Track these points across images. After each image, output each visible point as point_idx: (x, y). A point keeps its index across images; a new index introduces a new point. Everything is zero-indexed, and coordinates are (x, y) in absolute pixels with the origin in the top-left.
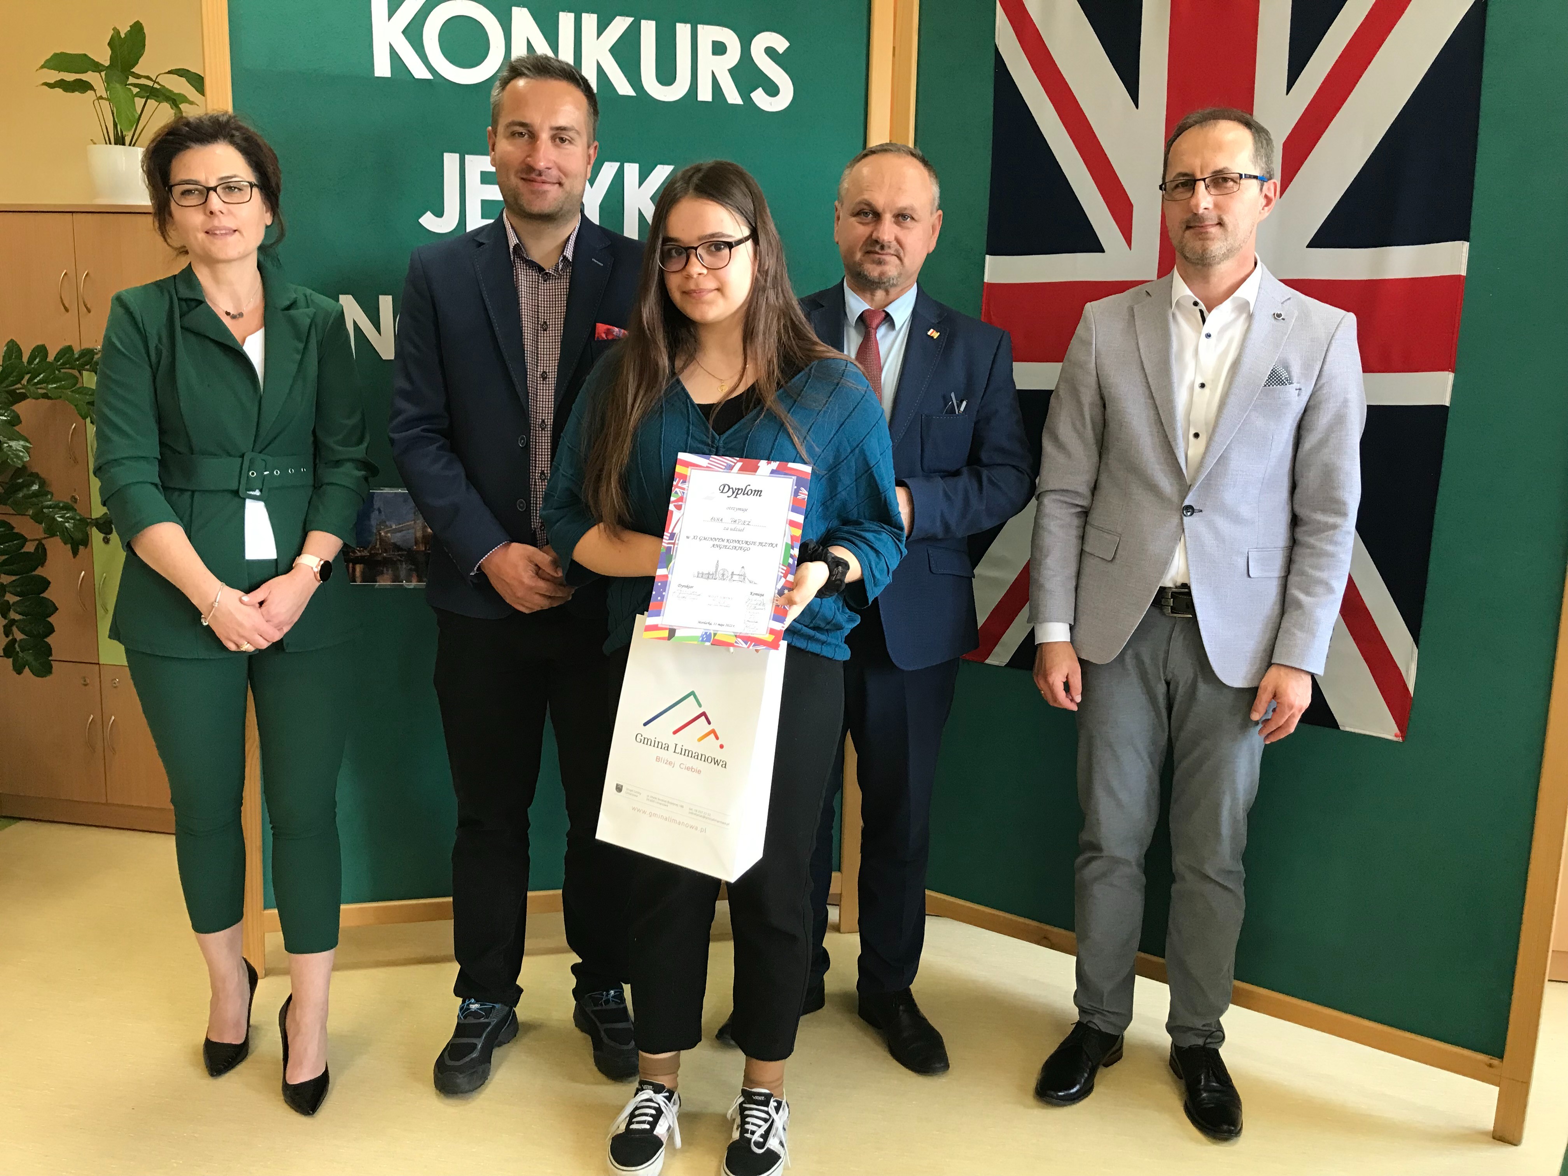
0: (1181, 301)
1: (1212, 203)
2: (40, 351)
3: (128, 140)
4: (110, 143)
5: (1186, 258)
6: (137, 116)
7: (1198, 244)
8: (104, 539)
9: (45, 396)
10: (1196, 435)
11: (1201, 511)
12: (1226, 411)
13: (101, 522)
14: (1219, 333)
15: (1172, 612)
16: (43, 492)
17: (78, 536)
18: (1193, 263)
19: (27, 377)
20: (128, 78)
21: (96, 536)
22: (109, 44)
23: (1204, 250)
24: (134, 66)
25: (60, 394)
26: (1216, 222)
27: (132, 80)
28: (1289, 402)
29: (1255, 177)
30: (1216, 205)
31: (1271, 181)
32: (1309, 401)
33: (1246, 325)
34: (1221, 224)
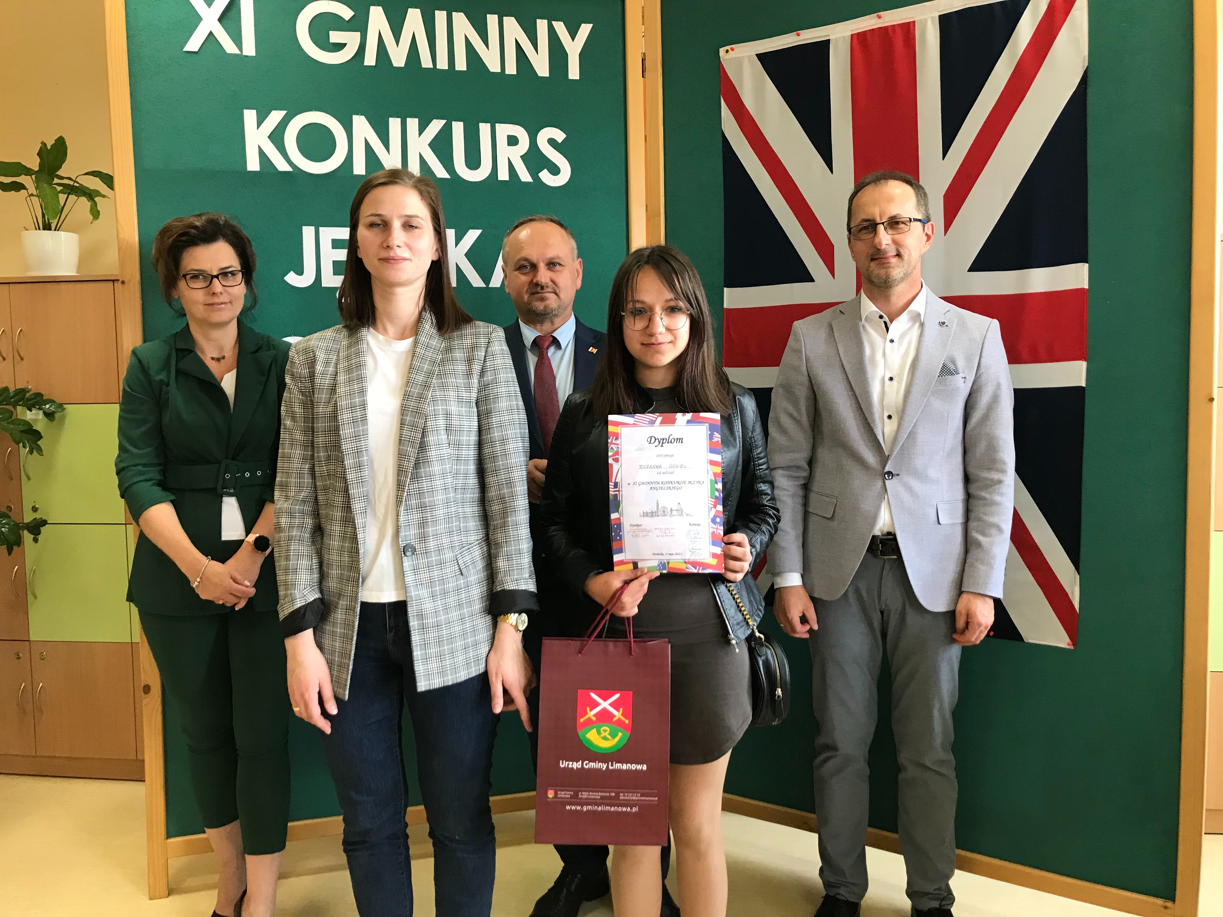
0: (869, 316)
1: (891, 240)
5: (872, 282)
7: (882, 272)
8: (34, 540)
10: (890, 417)
11: (899, 475)
12: (911, 397)
13: (31, 525)
14: (900, 338)
15: (881, 555)
17: (12, 538)
18: (877, 286)
20: (53, 179)
21: (27, 537)
23: (887, 276)
26: (895, 254)
27: (56, 181)
28: (958, 388)
29: (920, 220)
30: (895, 242)
31: (930, 223)
32: (972, 387)
33: (920, 331)
34: (899, 255)
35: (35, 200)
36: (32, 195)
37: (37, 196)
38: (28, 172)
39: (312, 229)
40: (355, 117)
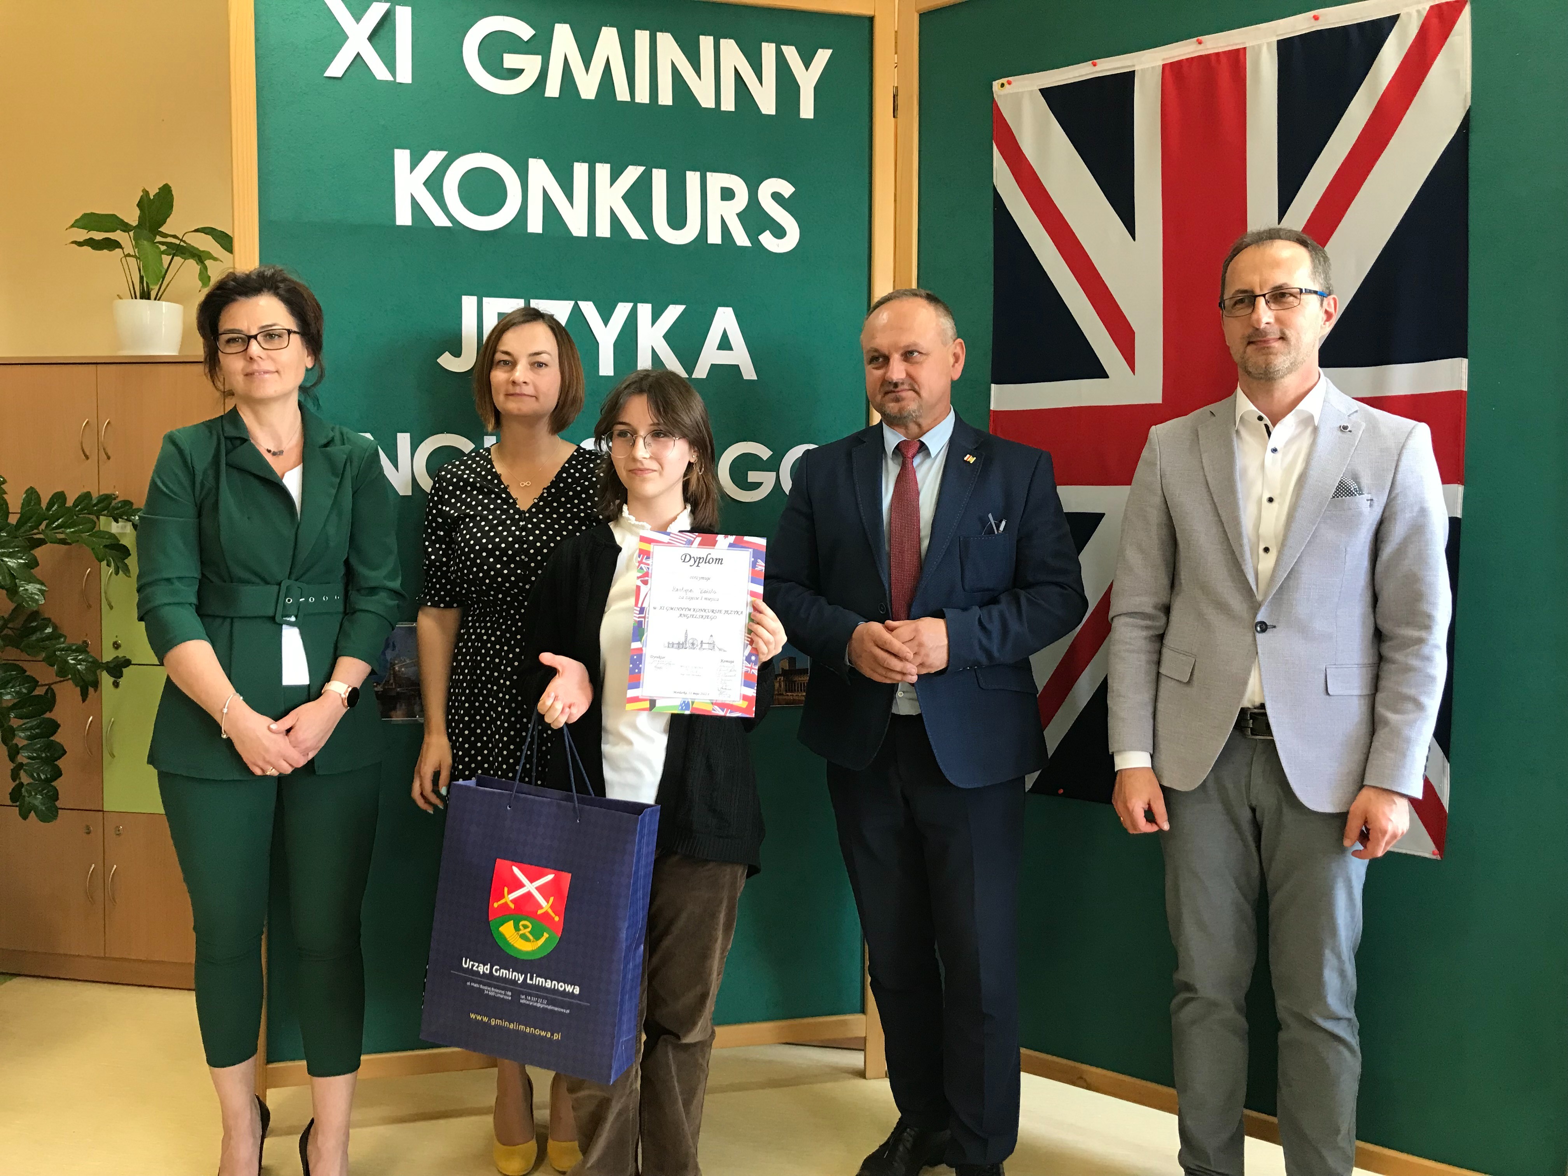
0: (1246, 417)
1: (1273, 317)
2: (59, 497)
3: (153, 294)
4: (136, 298)
5: (1249, 373)
6: (164, 271)
7: (1261, 360)
8: (114, 683)
9: (63, 542)
10: (1266, 550)
11: (1275, 627)
12: (1295, 526)
13: (112, 665)
14: (1285, 447)
15: (1252, 734)
16: (56, 635)
17: (90, 678)
18: (1255, 378)
19: (45, 523)
20: (156, 237)
21: (106, 679)
22: (138, 205)
23: (1268, 365)
24: (160, 226)
25: (77, 539)
26: (1278, 337)
27: (159, 239)
28: (1360, 514)
29: (1316, 292)
30: (1278, 320)
31: (1332, 296)
32: (1383, 512)
33: (1312, 439)
34: (1283, 338)
35: (132, 261)
36: (129, 255)
37: (135, 256)
38: (125, 227)
39: (474, 299)
40: (532, 161)
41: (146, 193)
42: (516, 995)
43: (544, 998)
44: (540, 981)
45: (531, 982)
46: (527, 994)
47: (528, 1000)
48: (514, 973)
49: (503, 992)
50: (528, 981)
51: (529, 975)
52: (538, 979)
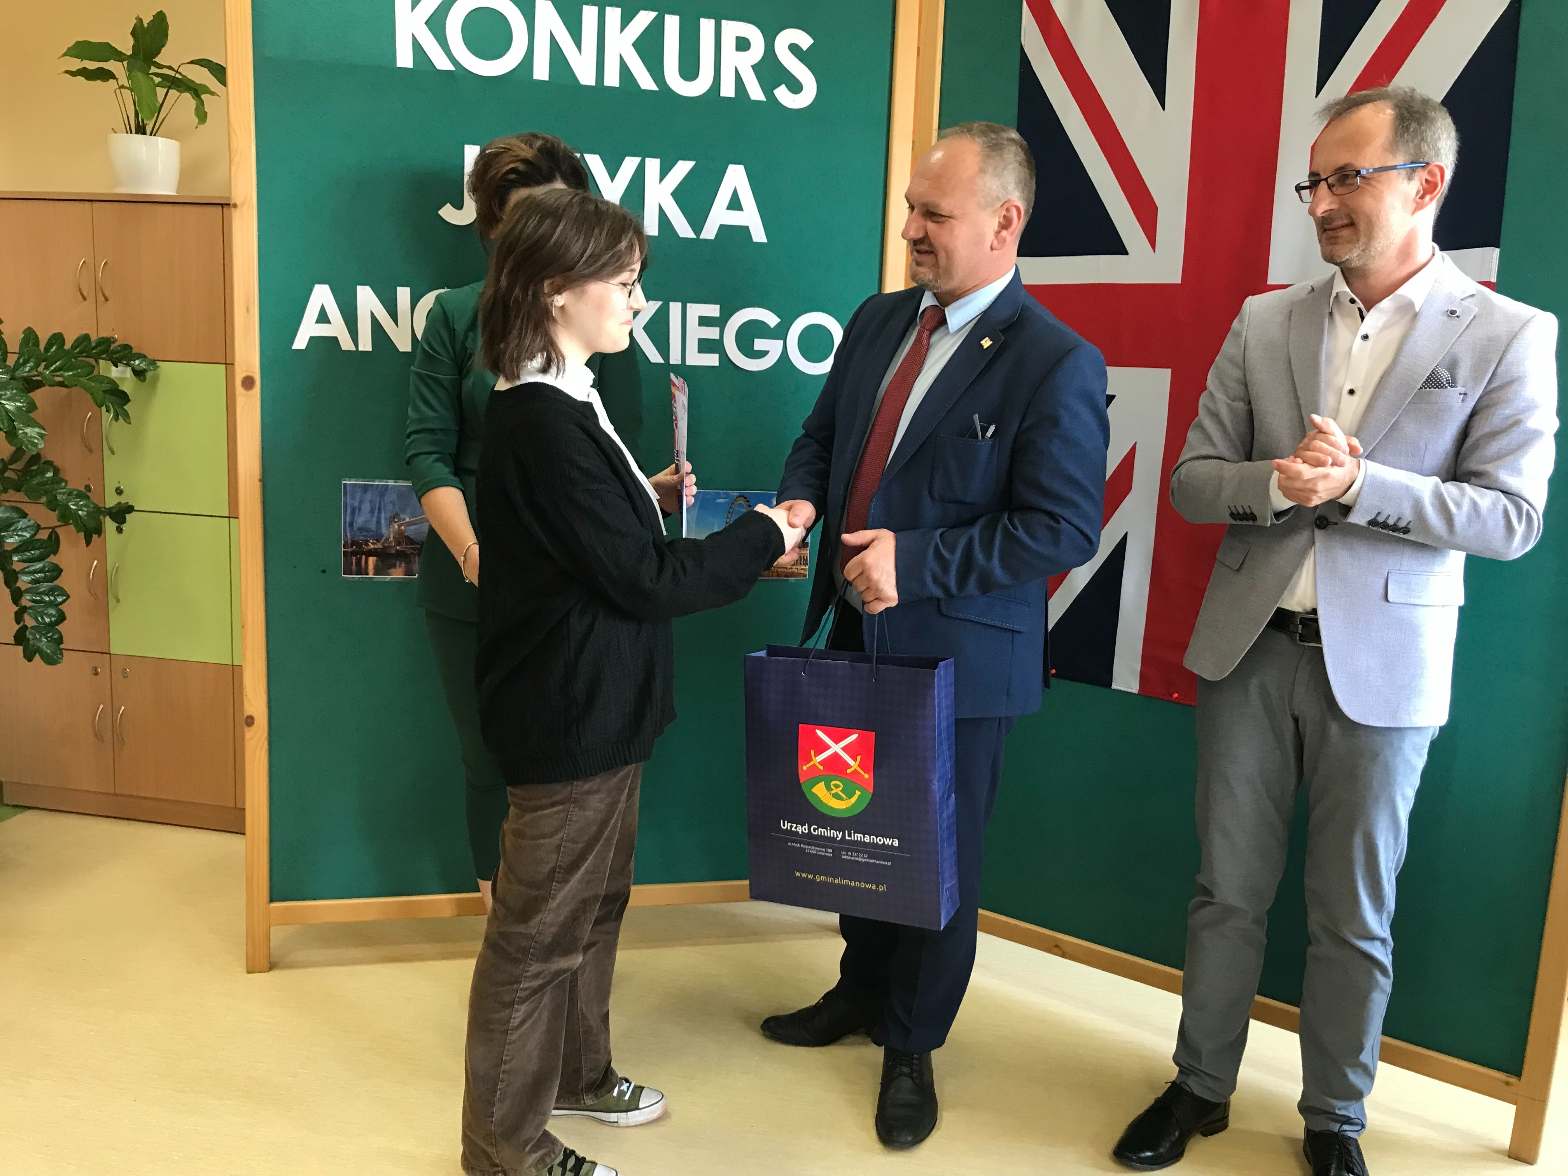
0: (1340, 298)
2: (57, 339)
3: (148, 130)
4: (131, 132)
6: (159, 105)
8: (117, 529)
9: (62, 384)
11: (1336, 524)
13: (115, 511)
15: (1301, 640)
16: (57, 479)
17: (92, 524)
20: (150, 68)
21: (110, 525)
22: (131, 33)
24: (155, 56)
25: (75, 382)
27: (153, 69)
35: (127, 94)
36: (123, 87)
37: (129, 88)
38: (119, 56)
41: (140, 20)
42: (837, 851)
43: (864, 852)
44: (858, 836)
45: (850, 838)
46: (847, 850)
47: (849, 856)
48: (832, 831)
49: (824, 850)
50: (847, 838)
51: (847, 831)
52: (856, 835)
